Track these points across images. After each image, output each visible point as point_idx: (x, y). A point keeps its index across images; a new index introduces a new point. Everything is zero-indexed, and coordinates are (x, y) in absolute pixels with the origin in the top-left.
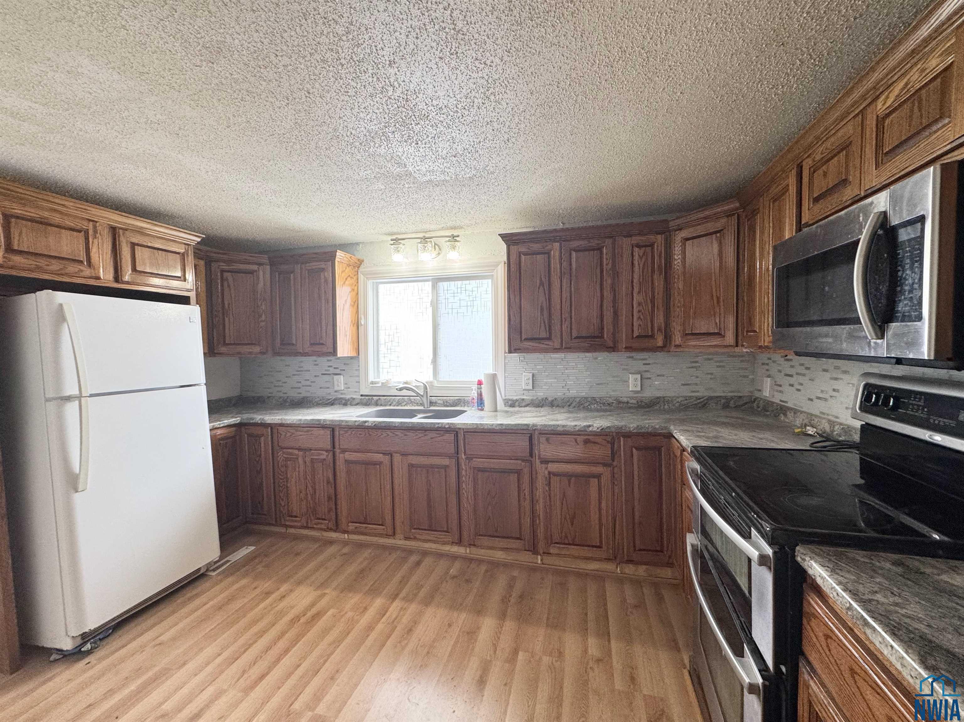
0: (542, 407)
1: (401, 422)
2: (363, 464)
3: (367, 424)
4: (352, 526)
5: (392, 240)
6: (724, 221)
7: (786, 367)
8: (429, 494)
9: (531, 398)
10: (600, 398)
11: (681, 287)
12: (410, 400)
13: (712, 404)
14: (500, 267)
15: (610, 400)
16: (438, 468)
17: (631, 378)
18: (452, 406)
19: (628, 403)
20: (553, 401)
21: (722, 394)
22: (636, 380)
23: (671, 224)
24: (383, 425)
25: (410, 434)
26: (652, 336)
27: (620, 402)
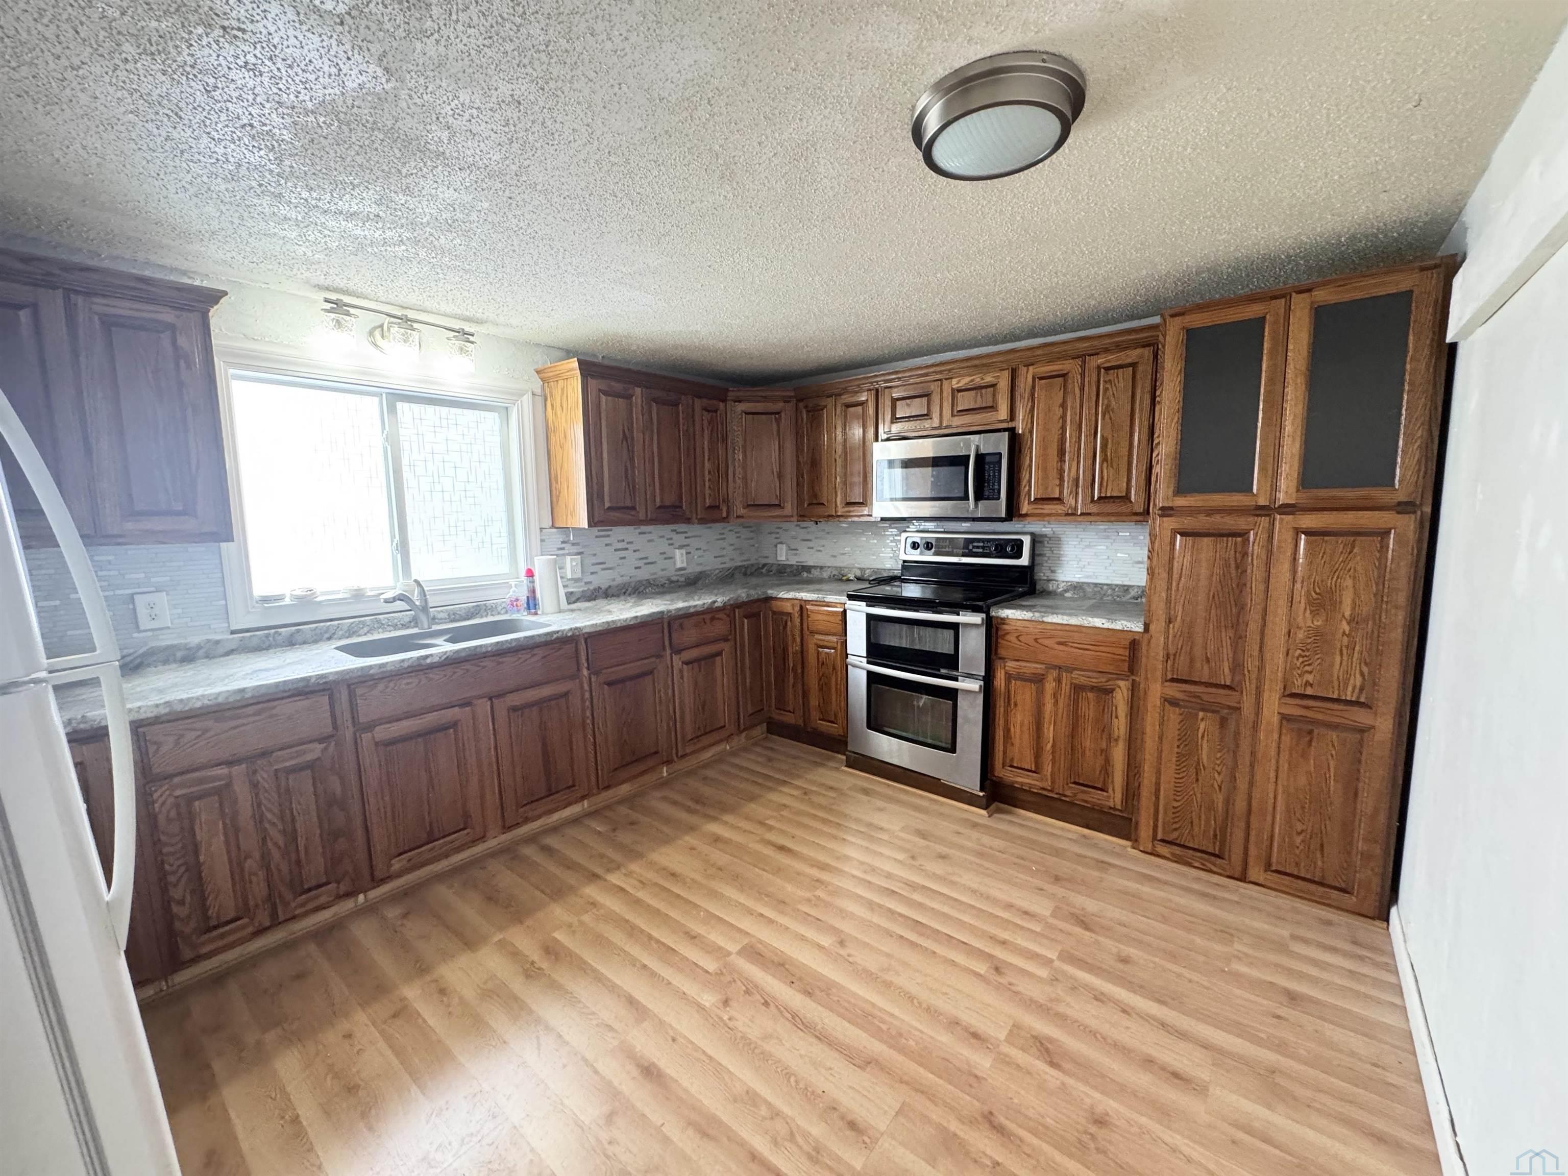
0: (595, 600)
1: (498, 643)
2: (419, 736)
3: (429, 661)
4: (397, 865)
5: (327, 301)
6: (781, 404)
7: (802, 534)
8: (544, 745)
9: (581, 589)
10: (654, 580)
11: (741, 458)
12: (379, 621)
13: (737, 575)
14: (525, 397)
15: (663, 581)
16: (555, 699)
17: (678, 553)
18: (465, 619)
19: (678, 581)
20: (607, 590)
21: (740, 564)
22: (682, 554)
23: (730, 394)
24: (463, 654)
25: (508, 659)
26: (718, 507)
27: (672, 582)
